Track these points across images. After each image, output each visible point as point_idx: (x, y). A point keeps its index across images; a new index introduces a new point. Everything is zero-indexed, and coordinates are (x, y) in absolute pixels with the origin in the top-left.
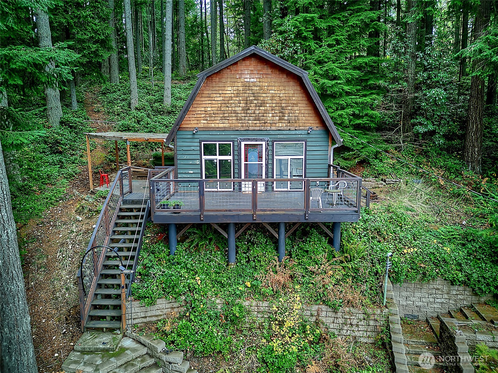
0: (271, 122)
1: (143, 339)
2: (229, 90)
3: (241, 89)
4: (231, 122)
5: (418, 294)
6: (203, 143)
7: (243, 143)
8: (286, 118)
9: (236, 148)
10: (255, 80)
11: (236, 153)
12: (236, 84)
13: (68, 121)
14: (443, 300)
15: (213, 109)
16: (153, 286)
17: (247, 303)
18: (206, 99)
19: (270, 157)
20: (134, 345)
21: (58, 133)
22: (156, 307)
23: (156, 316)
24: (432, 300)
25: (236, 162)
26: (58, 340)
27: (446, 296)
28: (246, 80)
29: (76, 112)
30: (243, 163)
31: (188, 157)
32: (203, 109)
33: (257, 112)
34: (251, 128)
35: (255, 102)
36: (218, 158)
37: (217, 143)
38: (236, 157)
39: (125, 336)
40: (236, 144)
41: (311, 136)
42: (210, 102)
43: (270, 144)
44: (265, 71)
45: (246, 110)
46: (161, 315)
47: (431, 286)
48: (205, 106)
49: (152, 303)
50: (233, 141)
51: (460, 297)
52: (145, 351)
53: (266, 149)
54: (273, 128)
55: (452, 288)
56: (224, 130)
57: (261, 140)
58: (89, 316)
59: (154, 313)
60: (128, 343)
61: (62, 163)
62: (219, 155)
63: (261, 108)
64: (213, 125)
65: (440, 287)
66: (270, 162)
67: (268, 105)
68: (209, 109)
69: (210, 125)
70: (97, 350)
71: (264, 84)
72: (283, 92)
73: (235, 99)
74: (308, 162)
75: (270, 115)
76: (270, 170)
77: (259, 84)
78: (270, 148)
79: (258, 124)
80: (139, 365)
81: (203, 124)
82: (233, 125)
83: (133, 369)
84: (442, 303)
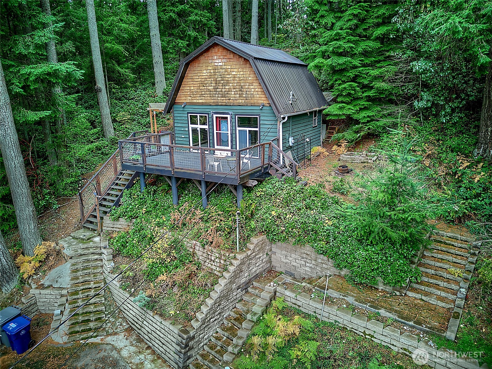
0: (234, 98)
1: (102, 238)
2: (205, 73)
3: (212, 71)
4: (206, 98)
5: (293, 255)
6: (189, 115)
7: (215, 116)
8: (244, 95)
9: (210, 120)
10: (221, 64)
11: (210, 123)
12: (209, 68)
14: (311, 265)
15: (195, 88)
16: (120, 209)
18: (190, 80)
19: (234, 128)
20: (98, 241)
22: (119, 223)
23: (119, 228)
24: (303, 263)
25: (211, 130)
27: (313, 262)
28: (216, 64)
30: (215, 132)
31: (181, 125)
32: (188, 88)
33: (224, 90)
34: (220, 104)
35: (222, 82)
36: (199, 127)
37: (198, 115)
38: (211, 127)
39: (99, 235)
40: (210, 116)
41: (263, 111)
42: (192, 83)
43: (233, 117)
44: (228, 56)
45: (216, 88)
46: (121, 228)
47: (303, 251)
48: (189, 85)
49: (115, 220)
50: (208, 114)
51: (324, 265)
52: (100, 245)
53: (231, 121)
54: (235, 104)
55: (319, 256)
56: (202, 104)
57: (228, 114)
58: (87, 220)
59: (118, 226)
60: (97, 238)
62: (200, 125)
63: (226, 87)
64: (195, 101)
65: (309, 253)
66: (234, 132)
67: (231, 85)
68: (192, 88)
69: (193, 101)
70: (79, 238)
71: (228, 67)
73: (208, 79)
74: (262, 134)
75: (233, 93)
76: (234, 139)
77: (224, 67)
78: (234, 120)
79: (225, 101)
80: (91, 250)
81: (189, 100)
82: (208, 101)
83: (86, 252)
84: (311, 267)
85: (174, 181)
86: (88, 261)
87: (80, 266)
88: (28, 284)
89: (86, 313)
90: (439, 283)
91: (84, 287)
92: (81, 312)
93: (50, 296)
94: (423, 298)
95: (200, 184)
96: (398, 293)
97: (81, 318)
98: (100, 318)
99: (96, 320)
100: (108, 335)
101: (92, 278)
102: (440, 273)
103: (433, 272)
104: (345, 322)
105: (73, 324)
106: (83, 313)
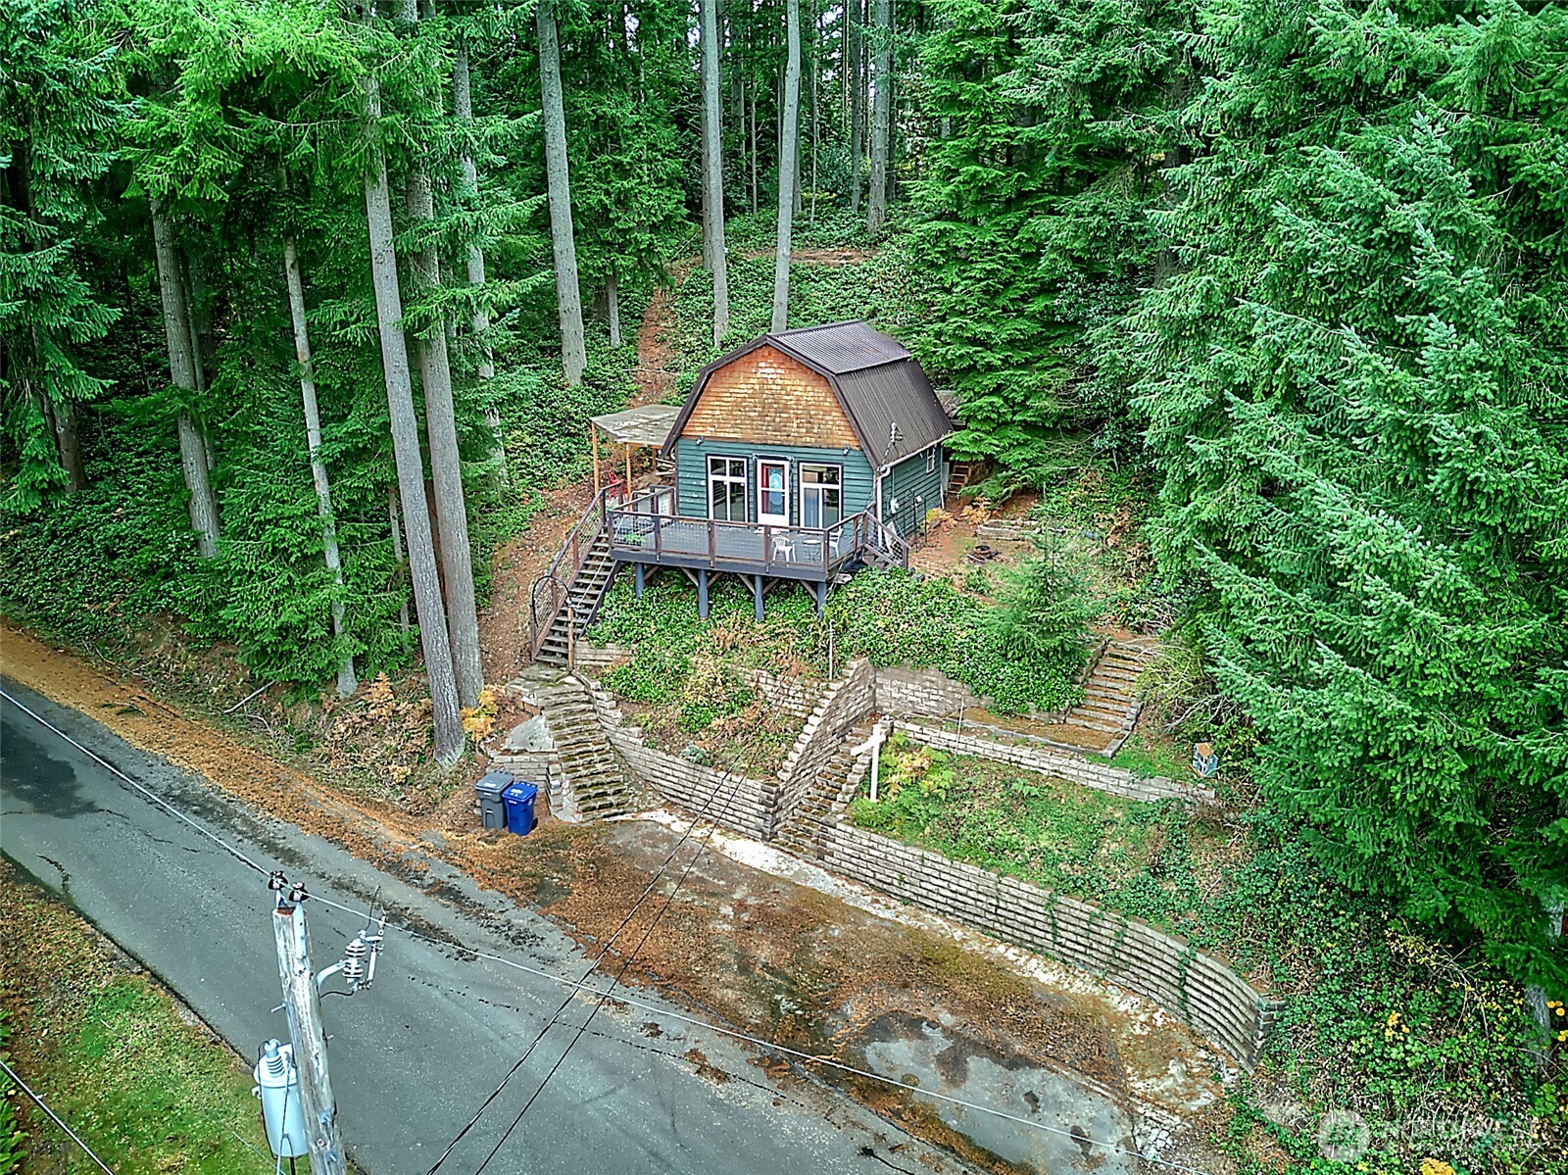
0: (796, 434)
1: (582, 677)
2: (743, 388)
3: (757, 387)
4: (744, 431)
5: (910, 686)
6: (709, 457)
7: (760, 462)
8: (815, 431)
9: (751, 468)
10: (774, 376)
11: (751, 474)
12: (751, 381)
13: (593, 376)
14: (938, 697)
15: (722, 412)
16: (605, 629)
17: (694, 659)
18: (714, 398)
19: (796, 484)
20: (576, 682)
21: (573, 402)
22: (606, 651)
23: (606, 661)
24: (926, 695)
25: (751, 487)
26: (510, 668)
27: (941, 692)
28: (764, 375)
29: (617, 350)
30: (760, 489)
31: (692, 475)
32: (710, 412)
33: (778, 420)
34: (770, 442)
35: (776, 406)
36: (728, 480)
37: (728, 459)
38: (751, 480)
39: (570, 674)
40: (751, 462)
41: (849, 458)
42: (717, 403)
43: (795, 465)
44: (788, 365)
45: (762, 416)
46: (610, 661)
47: (925, 677)
48: (711, 407)
49: (601, 646)
50: (748, 458)
51: (956, 695)
52: (582, 688)
53: (790, 472)
54: (799, 444)
55: (948, 682)
56: (736, 441)
57: (785, 459)
59: (604, 658)
60: (570, 680)
61: (572, 454)
62: (730, 476)
63: (783, 415)
64: (722, 435)
65: (934, 679)
66: (795, 491)
67: (791, 411)
68: (718, 412)
69: (718, 435)
70: (540, 679)
71: (786, 382)
72: (811, 394)
73: (749, 400)
74: (845, 495)
75: (795, 425)
76: (795, 503)
77: (780, 382)
78: (795, 471)
79: (781, 438)
80: (572, 697)
81: (709, 432)
82: (747, 437)
83: (562, 699)
84: (937, 701)
85: (702, 577)
86: (571, 712)
87: (563, 721)
88: (481, 750)
89: (597, 784)
90: (1108, 706)
91: (581, 750)
92: (590, 783)
93: (530, 765)
94: (1087, 724)
95: (753, 583)
96: (1055, 722)
97: (592, 792)
98: (620, 791)
99: (614, 794)
100: (640, 811)
101: (586, 736)
102: (1111, 693)
103: (1103, 694)
104: (987, 752)
105: (582, 799)
106: (593, 785)
